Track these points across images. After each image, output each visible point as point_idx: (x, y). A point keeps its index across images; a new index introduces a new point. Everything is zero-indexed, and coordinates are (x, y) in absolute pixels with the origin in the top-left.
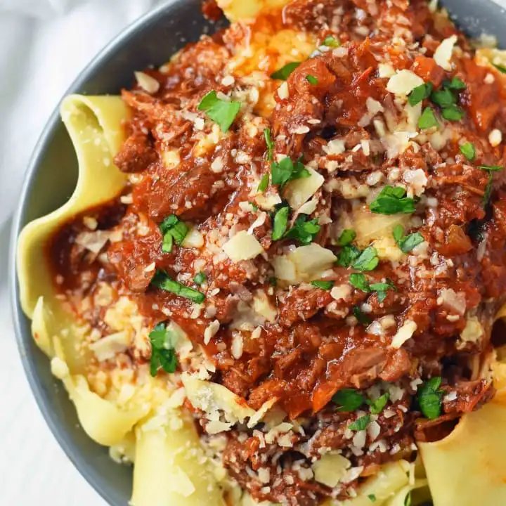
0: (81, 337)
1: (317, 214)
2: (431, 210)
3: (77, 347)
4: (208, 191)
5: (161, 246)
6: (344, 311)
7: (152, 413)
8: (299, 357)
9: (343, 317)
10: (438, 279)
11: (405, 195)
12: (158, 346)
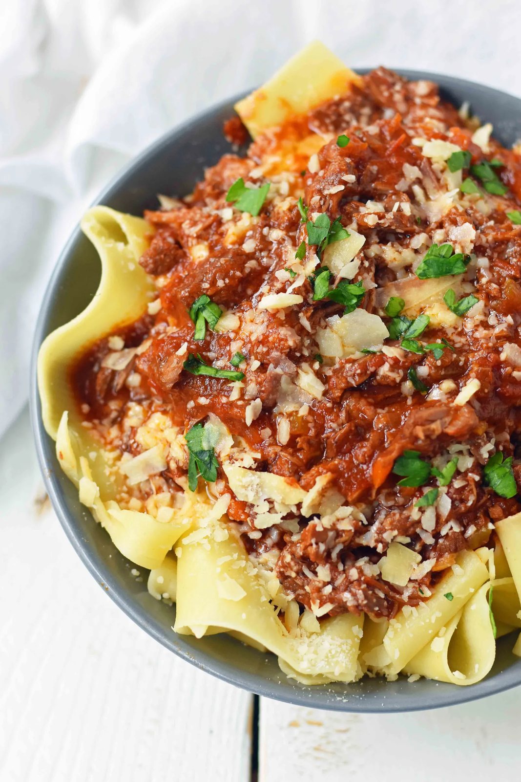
0: (111, 462)
1: (360, 278)
2: (482, 271)
3: (107, 471)
4: (242, 269)
5: (194, 335)
6: (398, 373)
7: (194, 528)
8: (353, 429)
9: (398, 380)
10: (498, 338)
11: (453, 253)
12: (196, 449)
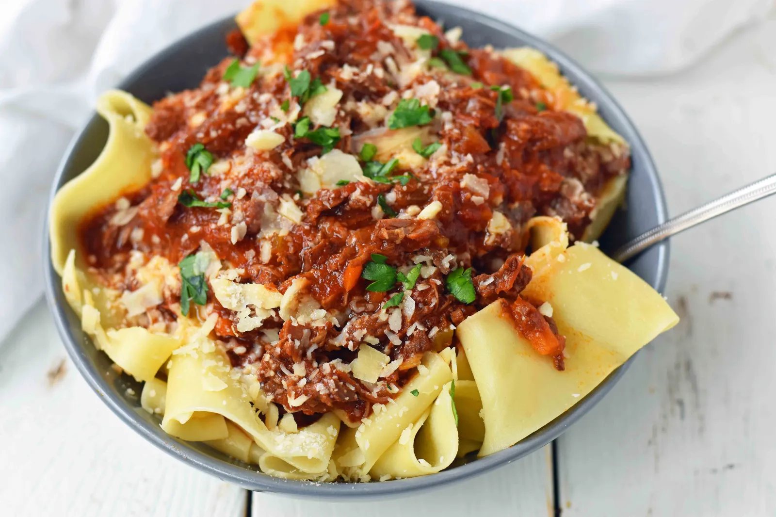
1: (336, 125)
3: (108, 305)
4: (234, 124)
6: (368, 197)
8: (327, 244)
10: (459, 171)
11: (420, 106)
12: (188, 275)
